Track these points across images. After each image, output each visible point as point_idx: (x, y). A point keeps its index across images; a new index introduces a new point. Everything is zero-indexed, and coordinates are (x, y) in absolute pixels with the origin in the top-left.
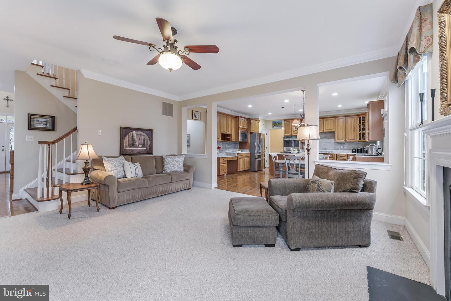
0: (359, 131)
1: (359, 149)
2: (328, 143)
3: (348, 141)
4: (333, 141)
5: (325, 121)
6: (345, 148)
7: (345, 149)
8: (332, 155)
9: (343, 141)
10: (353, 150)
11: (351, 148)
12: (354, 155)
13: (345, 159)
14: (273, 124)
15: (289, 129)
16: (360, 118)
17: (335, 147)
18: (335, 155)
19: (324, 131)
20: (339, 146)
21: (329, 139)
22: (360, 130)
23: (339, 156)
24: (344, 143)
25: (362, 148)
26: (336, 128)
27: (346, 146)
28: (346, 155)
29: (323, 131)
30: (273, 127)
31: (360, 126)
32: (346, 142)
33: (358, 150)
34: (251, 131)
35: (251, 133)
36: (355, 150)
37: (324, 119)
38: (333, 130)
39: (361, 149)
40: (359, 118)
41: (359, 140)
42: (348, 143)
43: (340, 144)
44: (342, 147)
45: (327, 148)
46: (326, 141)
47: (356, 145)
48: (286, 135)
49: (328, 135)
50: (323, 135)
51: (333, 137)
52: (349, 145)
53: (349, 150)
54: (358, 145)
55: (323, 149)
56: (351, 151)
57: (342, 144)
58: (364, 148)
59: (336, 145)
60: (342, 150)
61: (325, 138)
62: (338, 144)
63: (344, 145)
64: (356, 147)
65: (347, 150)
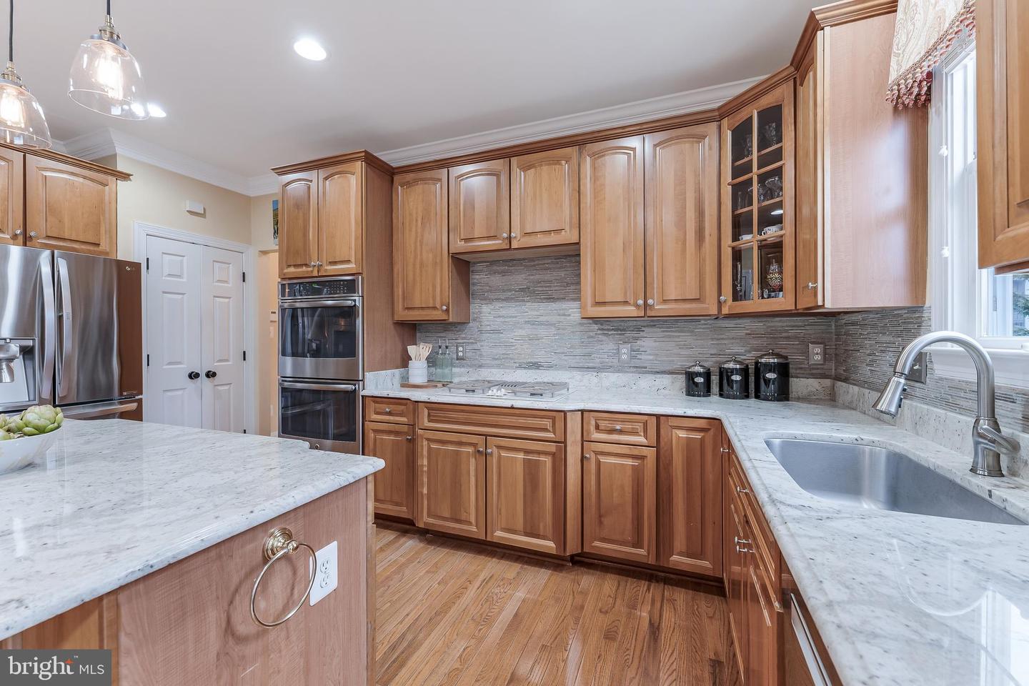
0: (736, 237)
1: (732, 371)
2: (549, 324)
3: (660, 308)
4: (572, 311)
5: (516, 173)
6: (646, 358)
7: (641, 370)
8: (547, 423)
9: (630, 311)
10: (690, 376)
11: (680, 363)
12: (702, 424)
13: (636, 451)
14: (275, 216)
15: (305, 234)
16: (741, 135)
17: (589, 354)
18: (574, 424)
19: (514, 245)
20: (608, 345)
21: (551, 299)
22: (740, 225)
23: (603, 424)
24: (639, 330)
25: (749, 358)
26: (587, 217)
27: (650, 345)
28: (645, 424)
29: (506, 245)
31: (741, 192)
32: (649, 321)
33: (724, 375)
36: (707, 375)
37: (514, 160)
38: (569, 236)
39: (745, 372)
40: (734, 132)
41: (737, 296)
42: (660, 328)
43: (613, 329)
44: (624, 357)
45: (540, 357)
46: (538, 313)
47: (712, 339)
48: (292, 269)
49: (548, 276)
50: (520, 278)
51: (572, 287)
52: (670, 337)
53: (666, 380)
54: (723, 339)
55: (520, 367)
56: (681, 381)
57: (623, 334)
58: (763, 360)
59: (592, 337)
60: (627, 372)
61: (529, 293)
62: (603, 330)
63: (637, 339)
64: (713, 352)
65: (658, 373)
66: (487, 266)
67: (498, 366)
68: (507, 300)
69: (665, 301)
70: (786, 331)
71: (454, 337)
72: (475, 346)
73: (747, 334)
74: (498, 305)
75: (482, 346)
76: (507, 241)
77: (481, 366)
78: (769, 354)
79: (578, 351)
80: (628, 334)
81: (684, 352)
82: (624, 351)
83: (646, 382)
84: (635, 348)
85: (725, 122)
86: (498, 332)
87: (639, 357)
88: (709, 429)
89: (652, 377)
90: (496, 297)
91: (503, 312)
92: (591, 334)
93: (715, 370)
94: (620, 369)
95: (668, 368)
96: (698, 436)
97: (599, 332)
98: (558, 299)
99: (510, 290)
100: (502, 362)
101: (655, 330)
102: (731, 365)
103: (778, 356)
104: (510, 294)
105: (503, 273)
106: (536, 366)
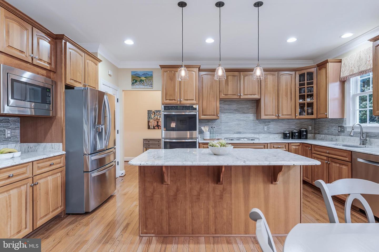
0: (301, 100)
1: (295, 133)
2: (243, 121)
3: (281, 117)
4: (251, 117)
5: (242, 77)
6: (271, 130)
7: (270, 133)
9: (274, 117)
10: (284, 134)
11: (280, 131)
14: (132, 77)
15: (174, 90)
16: (302, 76)
17: (256, 129)
20: (261, 126)
21: (244, 113)
22: (302, 97)
24: (269, 122)
26: (263, 92)
27: (272, 126)
28: (285, 145)
29: (238, 97)
30: (133, 84)
32: (278, 119)
33: (292, 133)
34: (69, 82)
35: (68, 87)
36: (289, 134)
37: (242, 73)
38: (257, 97)
40: (299, 75)
42: (275, 122)
43: (262, 122)
44: (266, 130)
45: (241, 130)
46: (240, 117)
47: (288, 125)
48: (168, 101)
49: (243, 106)
50: (234, 106)
51: (251, 110)
52: (277, 124)
53: (277, 135)
54: (290, 125)
55: (234, 133)
56: (281, 135)
57: (265, 123)
58: (302, 130)
59: (256, 124)
60: (267, 134)
61: (237, 111)
62: (259, 122)
63: (269, 124)
64: (288, 128)
65: (274, 134)
66: (223, 102)
67: (227, 133)
68: (230, 113)
69: (283, 115)
70: (304, 123)
71: (212, 124)
72: (219, 127)
73: (296, 123)
74: (227, 114)
75: (221, 127)
76: (239, 96)
77: (221, 133)
78: (303, 128)
79: (252, 128)
80: (266, 123)
81: (281, 128)
82: (266, 128)
83: (272, 136)
84: (268, 127)
85: (297, 72)
86: (227, 123)
87: (269, 129)
88: (300, 145)
89: (274, 135)
90: (226, 112)
91: (229, 117)
92: (256, 123)
93: (290, 132)
94: (264, 133)
95: (277, 132)
96: (297, 147)
97: (258, 123)
98: (246, 113)
99: (231, 110)
100: (228, 132)
101: (273, 122)
102: (295, 131)
103: (305, 129)
104: (231, 111)
105: (229, 105)
106: (239, 133)
